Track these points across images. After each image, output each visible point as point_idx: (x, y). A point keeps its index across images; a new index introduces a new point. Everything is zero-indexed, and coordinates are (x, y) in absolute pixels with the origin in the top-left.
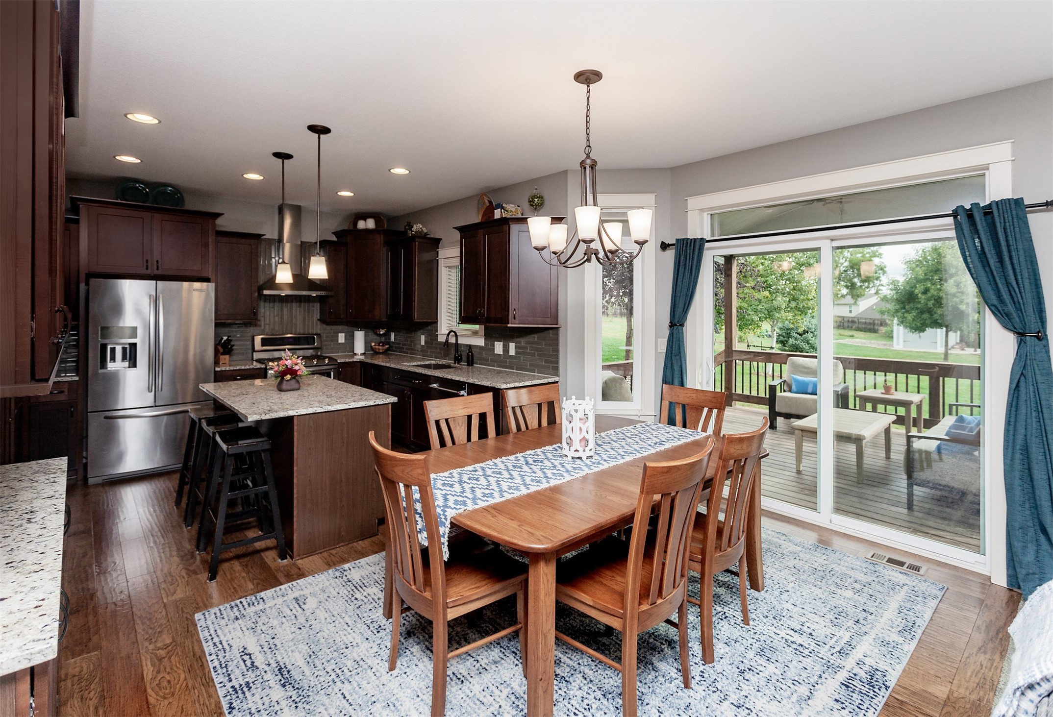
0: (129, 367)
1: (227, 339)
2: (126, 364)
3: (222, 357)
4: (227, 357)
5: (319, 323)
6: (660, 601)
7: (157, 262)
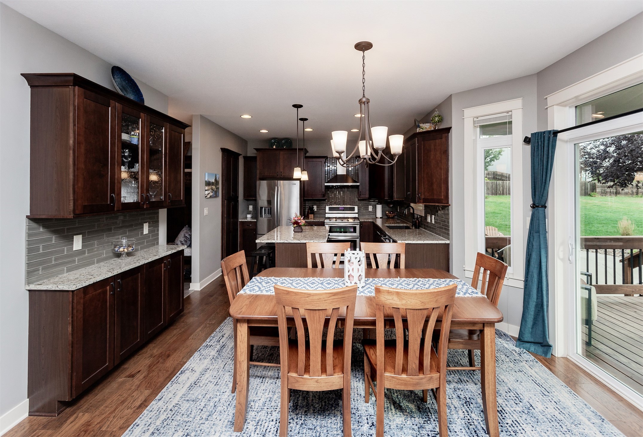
3: (310, 215)
4: (313, 215)
6: (306, 376)
7: (281, 172)
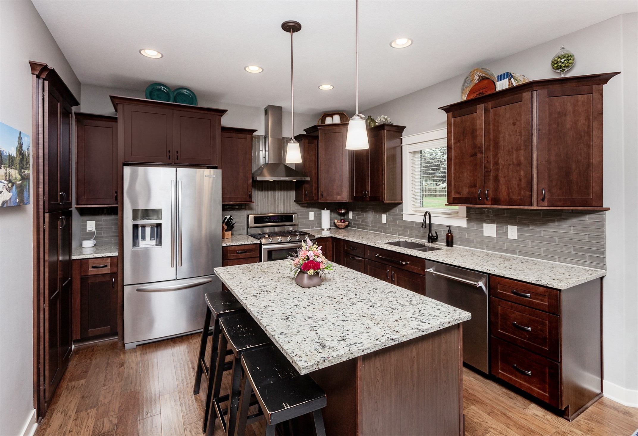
0: (156, 245)
1: (230, 218)
2: (154, 242)
3: (226, 233)
4: (230, 233)
5: (295, 203)
7: (177, 152)
